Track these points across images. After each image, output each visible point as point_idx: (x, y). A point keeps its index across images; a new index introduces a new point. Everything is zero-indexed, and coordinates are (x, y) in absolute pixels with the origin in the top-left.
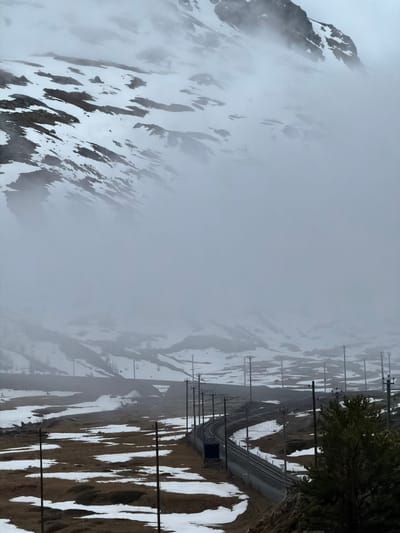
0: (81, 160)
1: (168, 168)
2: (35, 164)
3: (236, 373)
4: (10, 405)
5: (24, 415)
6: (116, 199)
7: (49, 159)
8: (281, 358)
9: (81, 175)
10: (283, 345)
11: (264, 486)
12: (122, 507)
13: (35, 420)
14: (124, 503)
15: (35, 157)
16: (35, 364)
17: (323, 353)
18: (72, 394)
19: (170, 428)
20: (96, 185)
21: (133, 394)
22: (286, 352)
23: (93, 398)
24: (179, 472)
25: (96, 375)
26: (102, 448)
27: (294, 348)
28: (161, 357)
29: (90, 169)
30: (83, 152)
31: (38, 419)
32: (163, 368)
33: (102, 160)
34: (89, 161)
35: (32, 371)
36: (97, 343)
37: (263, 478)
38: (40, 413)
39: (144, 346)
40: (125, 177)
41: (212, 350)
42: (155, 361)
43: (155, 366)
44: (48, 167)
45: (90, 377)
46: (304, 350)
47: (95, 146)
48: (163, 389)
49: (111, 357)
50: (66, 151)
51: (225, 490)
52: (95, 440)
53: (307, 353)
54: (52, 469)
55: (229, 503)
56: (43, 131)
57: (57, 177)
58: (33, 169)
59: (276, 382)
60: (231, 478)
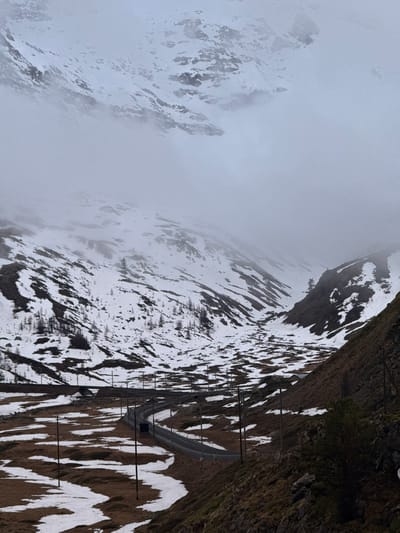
0: (38, 257)
1: (89, 262)
2: (11, 259)
3: (135, 381)
4: (6, 401)
5: (15, 408)
6: (59, 280)
7: (19, 257)
8: (159, 372)
9: (38, 266)
10: (160, 365)
11: (184, 448)
12: (98, 461)
13: (22, 410)
14: (100, 459)
15: (11, 256)
16: (19, 377)
17: (184, 369)
18: (42, 394)
19: (106, 414)
20: (47, 272)
21: (78, 394)
22: (162, 369)
23: (55, 397)
24: (125, 440)
25: (54, 383)
26: (70, 427)
27: (167, 366)
28: (91, 373)
29: (43, 262)
30: (39, 252)
31: (24, 410)
32: (93, 379)
33: (50, 257)
34: (42, 258)
35: (16, 381)
36: (53, 364)
37: (181, 443)
38: (24, 406)
39: (79, 365)
40: (64, 267)
41: (119, 368)
42: (87, 375)
43: (88, 378)
44: (18, 261)
45: (50, 385)
46: (172, 367)
47: (46, 249)
48: (95, 391)
49: (62, 373)
50: (28, 252)
51: (158, 451)
52: (65, 422)
53: (175, 369)
54: (47, 440)
55: (163, 458)
56: (15, 240)
57: (24, 267)
58: (10, 262)
59: (160, 387)
60: (159, 444)
